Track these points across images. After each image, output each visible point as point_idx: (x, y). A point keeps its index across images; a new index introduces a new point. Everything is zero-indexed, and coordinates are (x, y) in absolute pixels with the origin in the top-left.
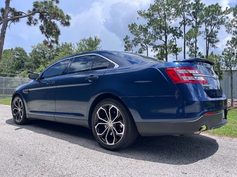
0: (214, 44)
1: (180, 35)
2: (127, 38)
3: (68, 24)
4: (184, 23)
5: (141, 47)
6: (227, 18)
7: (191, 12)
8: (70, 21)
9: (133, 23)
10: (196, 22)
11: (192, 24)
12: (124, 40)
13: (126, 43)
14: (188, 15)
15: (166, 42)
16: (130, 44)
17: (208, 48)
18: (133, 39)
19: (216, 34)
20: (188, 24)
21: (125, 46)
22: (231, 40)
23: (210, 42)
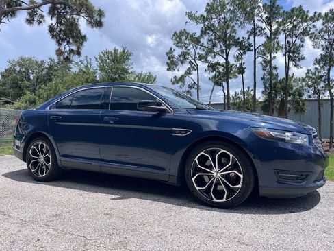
0: (298, 63)
1: (249, 50)
2: (171, 51)
3: (99, 24)
4: (254, 32)
5: (189, 66)
6: (314, 26)
7: (264, 16)
8: (103, 20)
9: (183, 30)
10: (271, 31)
11: (265, 34)
12: (167, 54)
13: (169, 58)
14: (259, 21)
15: (226, 59)
16: (175, 60)
17: (288, 68)
18: (180, 54)
19: (301, 49)
20: (259, 33)
21: (168, 64)
22: (319, 57)
23: (292, 60)
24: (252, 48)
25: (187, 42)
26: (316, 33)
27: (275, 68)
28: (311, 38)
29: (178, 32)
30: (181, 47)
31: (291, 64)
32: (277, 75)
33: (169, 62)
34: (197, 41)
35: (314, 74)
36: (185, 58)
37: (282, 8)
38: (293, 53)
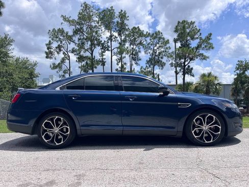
0: (137, 62)
1: (108, 50)
2: (50, 43)
4: (111, 38)
5: (63, 56)
6: (146, 40)
9: (61, 28)
10: (121, 39)
11: (118, 41)
12: (47, 45)
13: (48, 49)
15: (92, 54)
16: (52, 50)
17: (131, 65)
18: (57, 46)
19: (139, 53)
20: (113, 40)
21: (46, 53)
22: (148, 60)
23: (134, 60)
24: (110, 49)
25: (62, 38)
26: (146, 44)
27: (125, 64)
28: (143, 47)
29: (56, 30)
30: (57, 41)
31: (133, 62)
32: (125, 68)
33: (47, 51)
34: (70, 38)
35: (145, 69)
36: (60, 50)
37: (127, 25)
38: (135, 55)
